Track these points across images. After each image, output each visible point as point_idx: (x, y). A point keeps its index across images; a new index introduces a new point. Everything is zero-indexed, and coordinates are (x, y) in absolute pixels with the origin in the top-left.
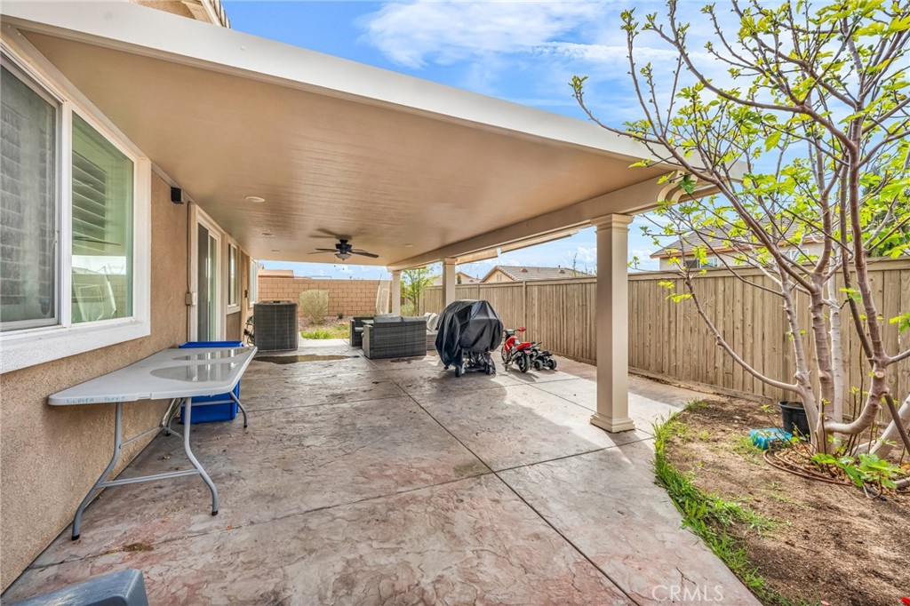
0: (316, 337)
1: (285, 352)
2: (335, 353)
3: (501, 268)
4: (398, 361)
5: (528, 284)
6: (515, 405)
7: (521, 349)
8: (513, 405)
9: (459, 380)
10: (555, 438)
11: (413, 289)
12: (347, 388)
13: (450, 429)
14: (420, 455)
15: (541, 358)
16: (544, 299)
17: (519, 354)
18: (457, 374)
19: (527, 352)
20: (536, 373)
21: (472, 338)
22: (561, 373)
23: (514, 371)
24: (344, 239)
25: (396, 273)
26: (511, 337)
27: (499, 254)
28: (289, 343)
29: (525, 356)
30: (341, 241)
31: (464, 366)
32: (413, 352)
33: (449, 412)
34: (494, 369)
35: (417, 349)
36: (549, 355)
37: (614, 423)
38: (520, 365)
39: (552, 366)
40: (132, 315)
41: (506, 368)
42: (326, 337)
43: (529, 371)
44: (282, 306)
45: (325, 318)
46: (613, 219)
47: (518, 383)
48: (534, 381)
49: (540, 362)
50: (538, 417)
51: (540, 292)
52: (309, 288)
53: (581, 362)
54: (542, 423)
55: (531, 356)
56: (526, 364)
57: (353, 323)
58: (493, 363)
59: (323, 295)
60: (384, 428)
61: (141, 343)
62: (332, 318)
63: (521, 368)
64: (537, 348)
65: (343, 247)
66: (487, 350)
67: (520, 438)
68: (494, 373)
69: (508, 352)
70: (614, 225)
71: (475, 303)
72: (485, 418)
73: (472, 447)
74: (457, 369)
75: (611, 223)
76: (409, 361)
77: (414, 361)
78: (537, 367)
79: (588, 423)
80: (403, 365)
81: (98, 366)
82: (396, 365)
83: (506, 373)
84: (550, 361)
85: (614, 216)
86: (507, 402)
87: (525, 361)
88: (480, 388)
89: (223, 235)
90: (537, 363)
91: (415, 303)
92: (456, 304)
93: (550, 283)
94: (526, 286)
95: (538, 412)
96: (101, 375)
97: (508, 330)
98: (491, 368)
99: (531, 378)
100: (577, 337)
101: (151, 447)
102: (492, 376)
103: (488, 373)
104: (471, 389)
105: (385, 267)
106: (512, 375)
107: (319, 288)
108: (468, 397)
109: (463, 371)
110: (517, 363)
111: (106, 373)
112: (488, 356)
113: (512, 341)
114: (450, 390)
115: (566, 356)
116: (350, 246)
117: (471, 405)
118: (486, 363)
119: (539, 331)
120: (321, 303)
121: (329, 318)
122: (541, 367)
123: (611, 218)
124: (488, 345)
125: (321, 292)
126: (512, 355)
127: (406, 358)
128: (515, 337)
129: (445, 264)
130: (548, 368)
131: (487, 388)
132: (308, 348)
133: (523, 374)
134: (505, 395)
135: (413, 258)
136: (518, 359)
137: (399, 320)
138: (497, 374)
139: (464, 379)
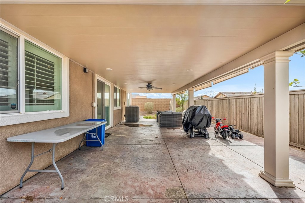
0: (147, 118)
1: (134, 123)
2: (149, 124)
3: (222, 93)
4: (170, 129)
5: (230, 98)
6: (214, 157)
7: (223, 128)
8: (213, 156)
9: (190, 140)
10: (232, 182)
11: (182, 102)
12: (145, 139)
13: (176, 165)
14: (154, 178)
15: (233, 133)
16: (238, 105)
17: (222, 130)
18: (190, 137)
19: (226, 130)
20: (231, 140)
21: (197, 122)
22: (246, 141)
23: (219, 138)
24: (149, 83)
25: (174, 95)
26: (219, 122)
27: (212, 85)
28: (136, 120)
29: (225, 131)
30: (149, 84)
31: (193, 134)
32: (177, 126)
33: (179, 155)
34: (208, 136)
35: (178, 125)
36: (239, 132)
37: (276, 181)
38: (223, 135)
39: (241, 137)
40: (62, 110)
41: (216, 136)
42: (150, 118)
43: (228, 139)
44: (134, 107)
45: (153, 112)
46: (276, 55)
47: (220, 144)
48: (229, 144)
49: (234, 135)
50: (225, 166)
51: (236, 102)
52: (148, 102)
53: (259, 136)
54: (227, 170)
55: (228, 132)
56: (225, 135)
57: (157, 113)
58: (208, 133)
59: (151, 104)
60: (147, 159)
61: (67, 119)
62: (155, 112)
63: (223, 137)
64: (233, 128)
65: (149, 86)
66: (205, 127)
67: (210, 178)
68: (208, 138)
69: (217, 129)
70: (276, 58)
71: (199, 106)
72: (195, 162)
73: (182, 178)
74: (191, 135)
75: (275, 57)
76: (174, 129)
77: (175, 129)
78: (232, 137)
79: (257, 176)
80: (171, 131)
81: (41, 127)
82: (168, 131)
83: (215, 138)
84: (240, 135)
85: (276, 52)
86: (210, 154)
87: (225, 134)
88: (199, 145)
89: (112, 84)
90: (231, 135)
91: (182, 107)
92: (192, 107)
93: (241, 97)
94: (229, 99)
95: (226, 163)
96: (43, 130)
97: (217, 119)
98: (207, 136)
99: (228, 143)
100: (256, 124)
101: (71, 154)
102: (208, 139)
103: (205, 138)
104: (195, 145)
105: (171, 94)
106: (218, 140)
107: (151, 102)
108: (192, 149)
109: (193, 136)
110: (221, 134)
111: (46, 129)
112: (205, 130)
113: (219, 124)
114: (185, 144)
115: (250, 133)
116: (152, 86)
117: (191, 153)
118: (204, 134)
119: (236, 120)
120: (151, 107)
121: (154, 111)
122: (234, 137)
123: (275, 54)
124: (205, 125)
125: (151, 103)
126: (219, 130)
127: (173, 128)
128: (221, 122)
129: (189, 91)
130: (238, 138)
131: (203, 145)
132: (142, 122)
133: (224, 140)
134: (210, 150)
135: (179, 89)
136: (221, 133)
137: (171, 113)
138: (210, 138)
139: (193, 140)
